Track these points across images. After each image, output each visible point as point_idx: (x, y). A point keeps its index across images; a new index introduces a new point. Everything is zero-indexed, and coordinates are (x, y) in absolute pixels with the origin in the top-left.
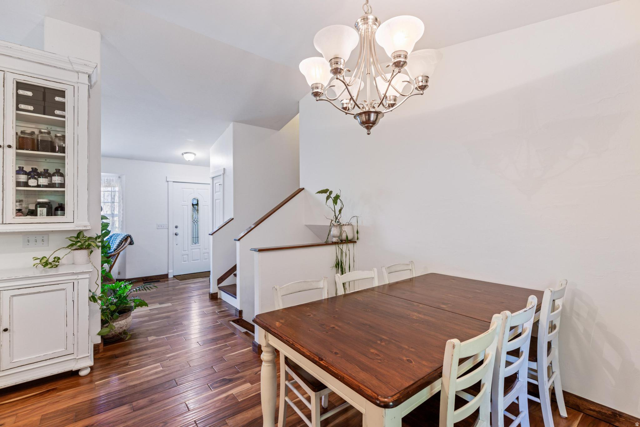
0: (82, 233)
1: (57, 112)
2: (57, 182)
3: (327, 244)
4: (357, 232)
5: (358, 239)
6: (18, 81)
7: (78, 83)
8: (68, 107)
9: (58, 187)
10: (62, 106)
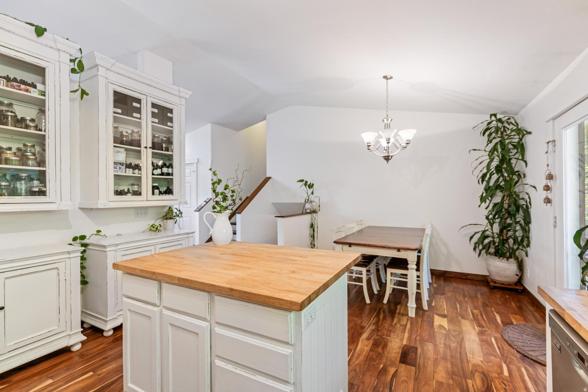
0: (171, 208)
1: (169, 124)
2: (165, 172)
3: (302, 214)
4: (319, 206)
5: (319, 210)
6: (153, 102)
7: (181, 104)
8: (175, 120)
9: (165, 176)
10: (171, 120)
